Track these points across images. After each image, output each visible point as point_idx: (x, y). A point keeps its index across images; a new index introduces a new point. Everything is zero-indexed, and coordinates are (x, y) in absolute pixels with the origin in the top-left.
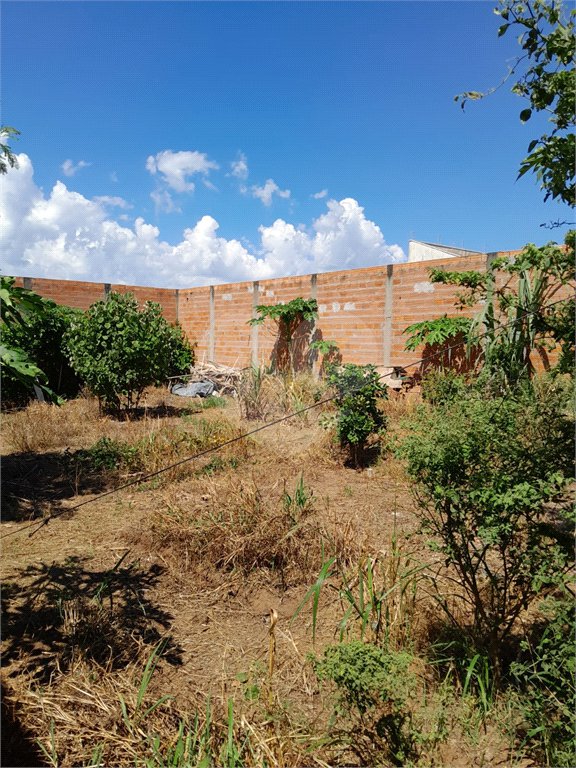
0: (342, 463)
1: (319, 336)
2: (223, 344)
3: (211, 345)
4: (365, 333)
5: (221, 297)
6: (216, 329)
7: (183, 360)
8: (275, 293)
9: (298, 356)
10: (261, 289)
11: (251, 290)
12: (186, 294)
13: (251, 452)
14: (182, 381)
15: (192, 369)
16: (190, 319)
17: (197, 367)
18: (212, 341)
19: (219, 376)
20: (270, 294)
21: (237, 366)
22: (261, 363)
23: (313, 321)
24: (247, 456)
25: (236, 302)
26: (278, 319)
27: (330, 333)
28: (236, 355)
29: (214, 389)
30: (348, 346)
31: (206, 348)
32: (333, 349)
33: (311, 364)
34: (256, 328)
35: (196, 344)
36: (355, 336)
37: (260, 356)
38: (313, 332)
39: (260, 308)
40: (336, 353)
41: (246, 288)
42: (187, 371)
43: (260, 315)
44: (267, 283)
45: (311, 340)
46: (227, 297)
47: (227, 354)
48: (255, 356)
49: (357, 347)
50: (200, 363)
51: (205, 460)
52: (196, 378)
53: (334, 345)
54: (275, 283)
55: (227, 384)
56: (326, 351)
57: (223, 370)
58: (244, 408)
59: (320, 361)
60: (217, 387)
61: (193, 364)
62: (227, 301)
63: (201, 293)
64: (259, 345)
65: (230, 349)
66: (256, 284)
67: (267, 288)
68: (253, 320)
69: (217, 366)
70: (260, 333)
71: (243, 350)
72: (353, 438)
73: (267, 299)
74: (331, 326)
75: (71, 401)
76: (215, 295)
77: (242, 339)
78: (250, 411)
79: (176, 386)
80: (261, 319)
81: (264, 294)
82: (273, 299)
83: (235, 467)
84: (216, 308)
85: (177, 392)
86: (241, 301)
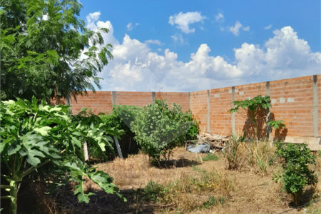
0: (287, 204)
1: (272, 117)
2: (215, 122)
3: (209, 123)
4: (301, 116)
5: (213, 96)
6: (211, 113)
7: (193, 131)
8: (245, 93)
9: (260, 130)
10: (236, 91)
11: (230, 91)
12: (194, 95)
13: (231, 193)
14: (192, 143)
15: (198, 136)
16: (197, 108)
17: (201, 135)
18: (209, 120)
19: (213, 141)
20: (242, 93)
21: (223, 134)
22: (238, 134)
23: (268, 108)
24: (230, 196)
25: (222, 98)
26: (246, 108)
27: (279, 116)
28: (223, 128)
29: (211, 148)
30: (291, 124)
31: (205, 124)
32: (281, 125)
33: (268, 135)
34: (234, 113)
35: (200, 122)
36: (295, 118)
37: (236, 129)
38: (268, 115)
39: (236, 102)
40: (283, 128)
41: (227, 90)
42: (195, 138)
43: (236, 106)
44: (240, 88)
45: (267, 120)
46: (217, 96)
47: (218, 128)
48: (234, 129)
49: (297, 124)
50: (202, 133)
51: (205, 198)
52: (200, 142)
53: (282, 123)
54: (244, 87)
55: (218, 145)
56: (277, 126)
57: (215, 137)
58: (227, 162)
59: (274, 132)
60: (212, 147)
61: (198, 133)
62: (217, 98)
63: (202, 94)
64: (236, 122)
65: (219, 125)
66: (233, 88)
67: (240, 90)
68: (232, 110)
69: (212, 135)
70: (236, 116)
71: (226, 125)
72: (294, 190)
73: (240, 96)
74: (280, 112)
75: (135, 155)
76: (210, 95)
77: (226, 119)
78: (231, 164)
79: (190, 146)
80: (237, 108)
81: (238, 93)
82: (243, 97)
83: (222, 204)
84: (211, 102)
85: (190, 150)
86: (225, 98)
